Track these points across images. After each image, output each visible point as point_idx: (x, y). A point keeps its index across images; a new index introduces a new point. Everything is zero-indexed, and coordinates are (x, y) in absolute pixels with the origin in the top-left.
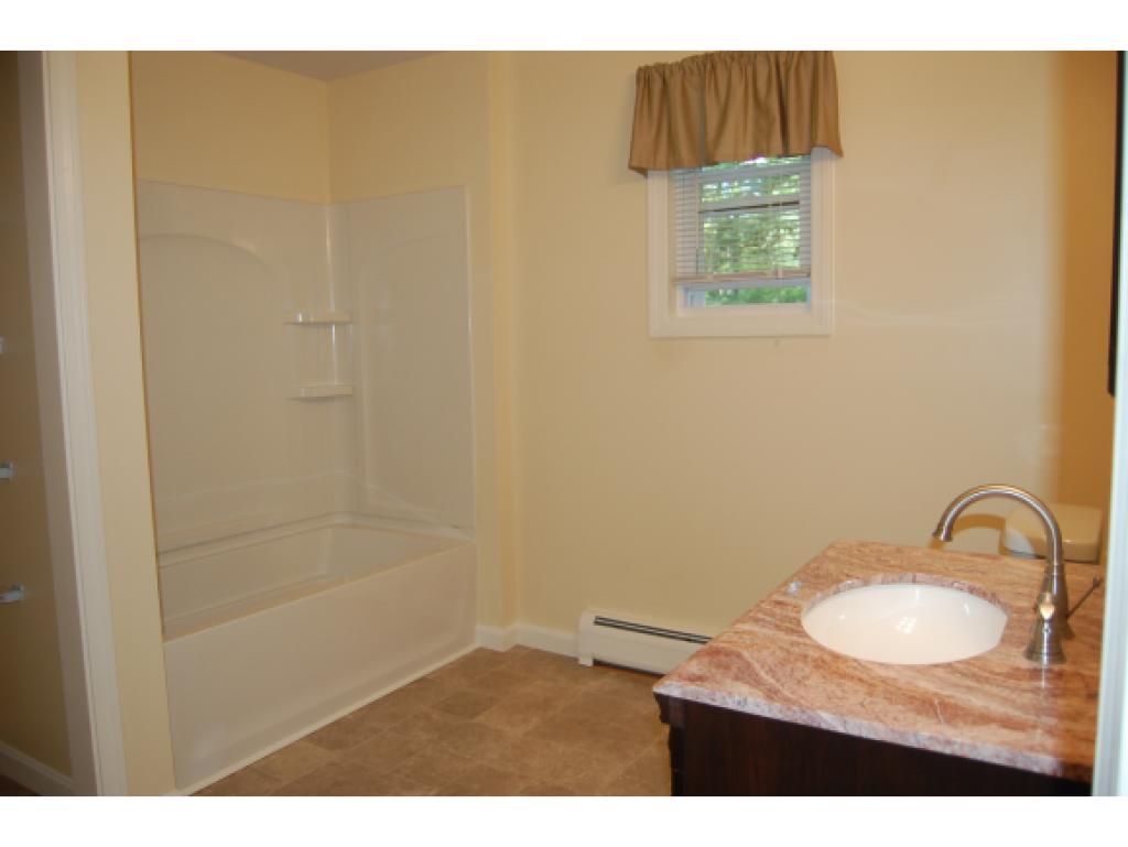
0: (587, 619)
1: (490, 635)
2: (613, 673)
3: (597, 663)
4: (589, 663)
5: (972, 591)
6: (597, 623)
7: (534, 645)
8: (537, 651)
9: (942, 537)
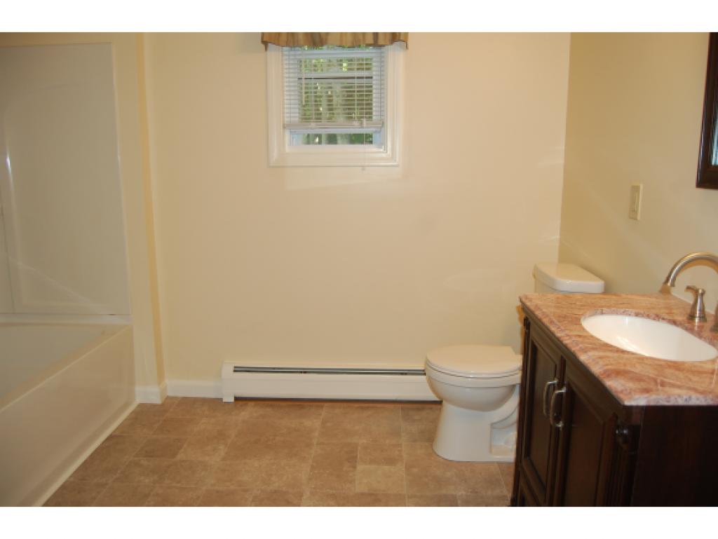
0: (228, 370)
1: (148, 393)
2: (252, 403)
3: (237, 399)
4: (232, 400)
5: (637, 315)
6: (235, 371)
7: (181, 394)
8: (185, 399)
9: (669, 284)
